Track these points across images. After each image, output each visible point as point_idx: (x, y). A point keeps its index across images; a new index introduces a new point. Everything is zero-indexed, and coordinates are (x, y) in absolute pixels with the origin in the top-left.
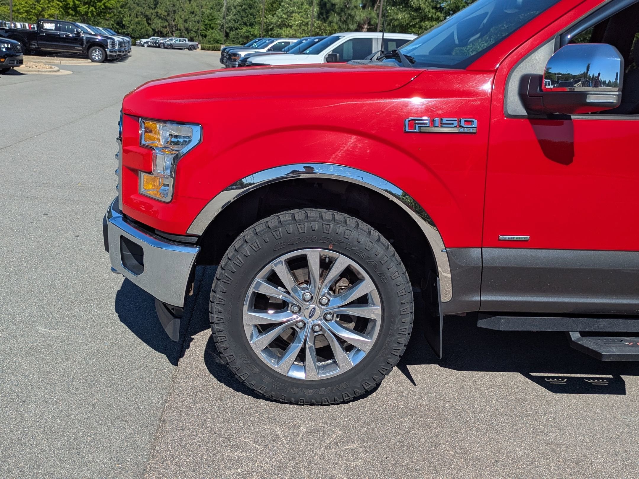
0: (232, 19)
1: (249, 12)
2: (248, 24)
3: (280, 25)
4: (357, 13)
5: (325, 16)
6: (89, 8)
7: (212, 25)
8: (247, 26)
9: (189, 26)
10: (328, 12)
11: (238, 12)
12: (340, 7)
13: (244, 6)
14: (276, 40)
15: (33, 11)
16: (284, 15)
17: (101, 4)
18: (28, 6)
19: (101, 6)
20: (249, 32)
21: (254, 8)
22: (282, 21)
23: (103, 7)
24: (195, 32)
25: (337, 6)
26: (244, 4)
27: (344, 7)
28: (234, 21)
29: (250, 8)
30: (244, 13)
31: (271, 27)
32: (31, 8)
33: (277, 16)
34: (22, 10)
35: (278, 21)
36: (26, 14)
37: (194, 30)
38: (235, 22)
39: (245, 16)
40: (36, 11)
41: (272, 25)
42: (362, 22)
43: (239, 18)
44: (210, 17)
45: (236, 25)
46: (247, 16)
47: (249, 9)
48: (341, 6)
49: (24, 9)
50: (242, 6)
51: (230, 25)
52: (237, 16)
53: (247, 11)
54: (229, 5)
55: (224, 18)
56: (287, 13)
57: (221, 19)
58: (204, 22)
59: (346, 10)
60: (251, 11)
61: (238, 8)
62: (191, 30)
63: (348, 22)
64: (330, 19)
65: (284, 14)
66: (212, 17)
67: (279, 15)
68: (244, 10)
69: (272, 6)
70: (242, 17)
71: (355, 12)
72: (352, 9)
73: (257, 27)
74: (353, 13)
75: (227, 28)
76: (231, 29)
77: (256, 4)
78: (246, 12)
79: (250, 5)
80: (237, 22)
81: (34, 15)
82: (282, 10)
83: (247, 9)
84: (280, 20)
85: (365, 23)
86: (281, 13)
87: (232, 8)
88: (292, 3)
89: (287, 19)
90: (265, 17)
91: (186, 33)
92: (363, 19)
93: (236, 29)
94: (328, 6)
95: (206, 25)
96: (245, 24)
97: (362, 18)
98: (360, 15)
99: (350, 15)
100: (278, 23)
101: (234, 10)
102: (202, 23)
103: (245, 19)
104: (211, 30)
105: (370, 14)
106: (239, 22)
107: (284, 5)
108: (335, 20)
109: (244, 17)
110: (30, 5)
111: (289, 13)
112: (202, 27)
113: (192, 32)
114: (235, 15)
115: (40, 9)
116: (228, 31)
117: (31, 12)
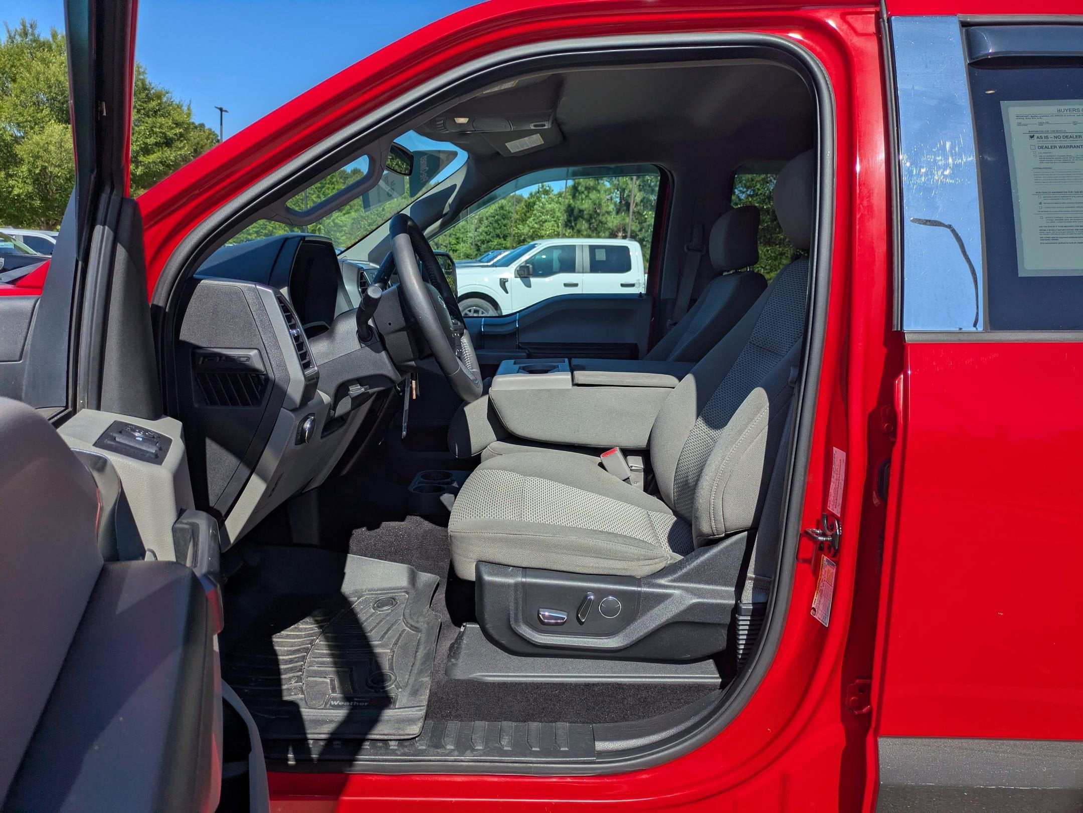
0: (483, 231)
1: (502, 223)
2: (501, 236)
3: (531, 236)
4: (609, 219)
5: (573, 224)
6: (316, 226)
7: (464, 239)
8: (500, 238)
9: (439, 240)
10: (576, 219)
11: (490, 223)
12: (588, 214)
13: (497, 217)
14: (504, 252)
15: (264, 232)
16: (535, 225)
17: (330, 221)
18: (258, 226)
19: (329, 223)
20: (500, 244)
21: (508, 219)
22: (533, 232)
23: (332, 224)
24: (445, 246)
25: (585, 212)
26: (497, 215)
27: (593, 213)
28: (486, 233)
29: (504, 219)
30: (497, 225)
31: (522, 238)
32: (262, 228)
33: (529, 226)
34: (251, 231)
35: (529, 231)
36: (256, 235)
37: (444, 244)
38: (487, 235)
39: (498, 227)
40: (267, 232)
41: (523, 236)
42: (615, 229)
43: (491, 230)
44: (463, 230)
45: (487, 237)
46: (500, 228)
47: (502, 220)
48: (590, 212)
49: (254, 230)
50: (494, 217)
51: (482, 237)
52: (489, 228)
53: (500, 222)
54: (481, 216)
55: (476, 231)
56: (539, 222)
57: (473, 232)
58: (456, 235)
59: (595, 216)
60: (505, 222)
61: (491, 219)
62: (441, 245)
63: (599, 230)
64: (578, 226)
65: (536, 223)
66: (465, 229)
67: (531, 225)
68: (496, 221)
69: (525, 215)
70: (494, 229)
71: (606, 218)
72: (603, 215)
73: (509, 239)
74: (604, 219)
75: (478, 241)
76: (483, 242)
77: (511, 214)
78: (499, 224)
79: (504, 215)
80: (489, 235)
81: (264, 236)
82: (534, 220)
83: (500, 220)
84: (531, 231)
85: (619, 230)
86: (533, 223)
87: (485, 218)
88: (545, 211)
89: (539, 229)
90: (517, 228)
91: (436, 248)
92: (616, 226)
93: (488, 242)
94: (576, 212)
95: (457, 239)
96: (498, 236)
97: (615, 224)
98: (613, 221)
99: (601, 222)
100: (530, 234)
101: (485, 221)
102: (453, 236)
103: (498, 231)
104: (462, 244)
105: (624, 219)
106: (491, 235)
107: (536, 214)
108: (583, 228)
109: (497, 229)
110: (261, 225)
111: (541, 223)
112: (454, 241)
113: (442, 246)
114: (487, 227)
115: (271, 229)
116: (479, 244)
117: (262, 232)
